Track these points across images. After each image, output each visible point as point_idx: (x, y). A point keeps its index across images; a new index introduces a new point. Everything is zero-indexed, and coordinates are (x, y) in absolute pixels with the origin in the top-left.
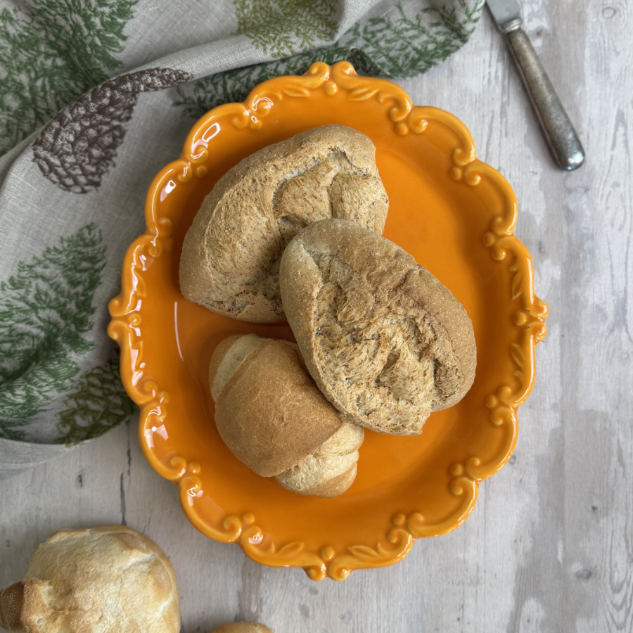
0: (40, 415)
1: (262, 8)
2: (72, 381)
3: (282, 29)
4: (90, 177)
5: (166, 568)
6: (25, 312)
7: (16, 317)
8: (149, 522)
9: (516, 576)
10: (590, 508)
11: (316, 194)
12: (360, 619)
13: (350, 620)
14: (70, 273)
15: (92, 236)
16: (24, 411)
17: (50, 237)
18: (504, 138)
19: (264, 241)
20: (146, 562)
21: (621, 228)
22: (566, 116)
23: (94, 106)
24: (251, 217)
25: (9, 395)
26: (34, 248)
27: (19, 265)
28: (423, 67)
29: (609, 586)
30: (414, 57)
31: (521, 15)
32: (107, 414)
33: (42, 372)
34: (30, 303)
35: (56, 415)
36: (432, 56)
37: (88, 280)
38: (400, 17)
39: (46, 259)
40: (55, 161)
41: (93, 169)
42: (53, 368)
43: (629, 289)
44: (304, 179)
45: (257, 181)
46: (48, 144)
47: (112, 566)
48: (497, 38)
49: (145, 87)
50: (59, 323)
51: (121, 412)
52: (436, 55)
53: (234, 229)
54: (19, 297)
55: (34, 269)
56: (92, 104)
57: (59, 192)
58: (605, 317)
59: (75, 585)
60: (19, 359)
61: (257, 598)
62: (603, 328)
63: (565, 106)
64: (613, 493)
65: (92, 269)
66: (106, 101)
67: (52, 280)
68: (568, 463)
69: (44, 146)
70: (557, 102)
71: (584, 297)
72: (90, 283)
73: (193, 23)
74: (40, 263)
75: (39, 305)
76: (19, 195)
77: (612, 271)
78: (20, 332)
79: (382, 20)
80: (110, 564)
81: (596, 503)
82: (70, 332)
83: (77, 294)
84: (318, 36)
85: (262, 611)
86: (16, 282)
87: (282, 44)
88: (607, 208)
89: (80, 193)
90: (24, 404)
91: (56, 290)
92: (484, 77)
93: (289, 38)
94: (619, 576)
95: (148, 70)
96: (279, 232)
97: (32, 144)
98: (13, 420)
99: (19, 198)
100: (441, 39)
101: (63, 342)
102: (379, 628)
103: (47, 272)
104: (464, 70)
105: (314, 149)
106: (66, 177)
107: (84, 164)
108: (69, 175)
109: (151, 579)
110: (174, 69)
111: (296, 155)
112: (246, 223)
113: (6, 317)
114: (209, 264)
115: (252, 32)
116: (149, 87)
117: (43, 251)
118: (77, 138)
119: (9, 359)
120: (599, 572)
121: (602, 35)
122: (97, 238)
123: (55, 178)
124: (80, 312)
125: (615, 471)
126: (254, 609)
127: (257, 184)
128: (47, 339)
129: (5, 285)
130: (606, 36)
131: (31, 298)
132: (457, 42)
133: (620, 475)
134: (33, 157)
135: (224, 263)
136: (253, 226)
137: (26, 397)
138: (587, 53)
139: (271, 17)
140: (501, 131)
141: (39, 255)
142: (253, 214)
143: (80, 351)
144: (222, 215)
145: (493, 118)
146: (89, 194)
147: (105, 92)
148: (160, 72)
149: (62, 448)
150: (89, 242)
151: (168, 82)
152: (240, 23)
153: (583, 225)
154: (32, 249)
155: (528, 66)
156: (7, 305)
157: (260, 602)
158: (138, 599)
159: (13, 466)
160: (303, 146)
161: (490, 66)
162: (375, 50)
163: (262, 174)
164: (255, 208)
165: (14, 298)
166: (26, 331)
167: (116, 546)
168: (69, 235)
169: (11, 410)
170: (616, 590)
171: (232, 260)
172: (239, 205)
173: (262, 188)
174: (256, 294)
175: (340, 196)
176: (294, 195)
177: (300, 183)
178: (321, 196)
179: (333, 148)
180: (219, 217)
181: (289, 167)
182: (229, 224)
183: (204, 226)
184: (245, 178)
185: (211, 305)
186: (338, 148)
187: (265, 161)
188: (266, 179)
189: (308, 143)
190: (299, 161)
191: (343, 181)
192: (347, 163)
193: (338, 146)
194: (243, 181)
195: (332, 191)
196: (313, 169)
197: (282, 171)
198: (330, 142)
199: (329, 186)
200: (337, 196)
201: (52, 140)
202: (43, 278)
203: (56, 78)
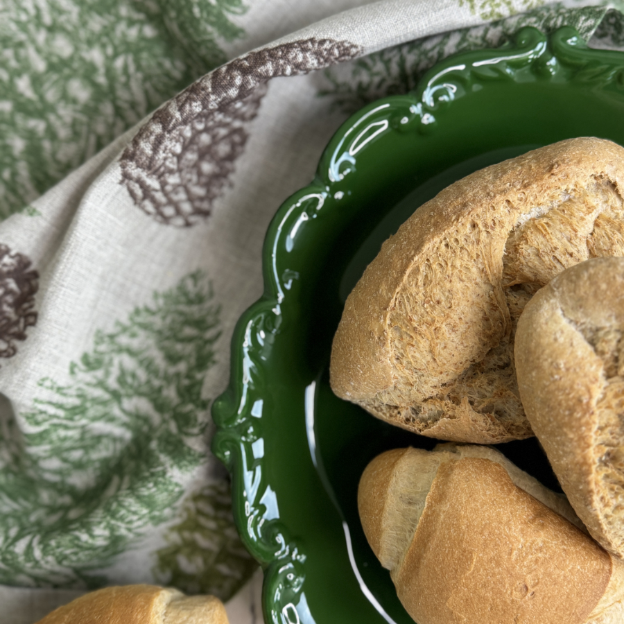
0: (128, 553)
2: (174, 508)
4: (198, 204)
6: (104, 403)
11: (571, 249)
14: (167, 343)
15: (198, 288)
17: (139, 292)
19: (485, 323)
23: (215, 100)
26: (117, 309)
27: (96, 335)
32: (224, 555)
33: (131, 500)
34: (111, 389)
35: (150, 554)
37: (194, 355)
39: (135, 324)
40: (153, 183)
41: (202, 192)
42: (146, 493)
44: (550, 223)
45: (481, 226)
46: (144, 158)
49: (292, 69)
50: (152, 418)
53: (438, 302)
54: (95, 381)
55: (117, 339)
56: (212, 97)
57: (155, 226)
60: (94, 472)
65: (200, 338)
66: (233, 92)
67: (142, 354)
69: (137, 162)
72: (197, 360)
74: (125, 330)
75: (123, 392)
76: (98, 233)
78: (97, 434)
82: (170, 434)
83: (178, 375)
89: (183, 227)
90: (107, 546)
95: (298, 42)
97: (119, 157)
99: (98, 238)
101: (161, 451)
103: (135, 343)
105: (571, 176)
106: (165, 205)
107: (190, 185)
108: (170, 202)
110: (337, 39)
111: (541, 186)
112: (459, 295)
114: (391, 354)
116: (299, 68)
117: (130, 313)
118: (185, 149)
119: (79, 473)
122: (205, 291)
123: (150, 207)
124: (183, 403)
127: (479, 232)
128: (136, 442)
129: (76, 365)
131: (112, 382)
134: (121, 177)
135: (417, 355)
141: (125, 319)
142: (470, 280)
143: (186, 466)
144: (421, 278)
146: (195, 227)
147: (232, 78)
148: (316, 45)
150: (195, 297)
151: (326, 61)
154: (114, 311)
156: (79, 396)
160: (555, 171)
163: (488, 215)
164: (475, 270)
165: (88, 384)
166: (105, 433)
168: (166, 287)
172: (449, 264)
173: (488, 237)
174: (456, 401)
175: (609, 253)
176: (538, 250)
177: (545, 230)
178: (578, 252)
179: (599, 174)
180: (414, 282)
181: (529, 204)
182: (432, 294)
183: (387, 295)
184: (460, 220)
185: (375, 408)
186: (607, 175)
187: (492, 194)
188: (494, 224)
189: (563, 167)
190: (545, 194)
191: (611, 227)
192: (617, 199)
193: (606, 172)
194: (456, 226)
195: (594, 244)
196: (563, 208)
197: (519, 211)
198: (596, 166)
199: (589, 235)
200: (604, 253)
201: (150, 152)
202: (129, 352)
203: (145, 56)
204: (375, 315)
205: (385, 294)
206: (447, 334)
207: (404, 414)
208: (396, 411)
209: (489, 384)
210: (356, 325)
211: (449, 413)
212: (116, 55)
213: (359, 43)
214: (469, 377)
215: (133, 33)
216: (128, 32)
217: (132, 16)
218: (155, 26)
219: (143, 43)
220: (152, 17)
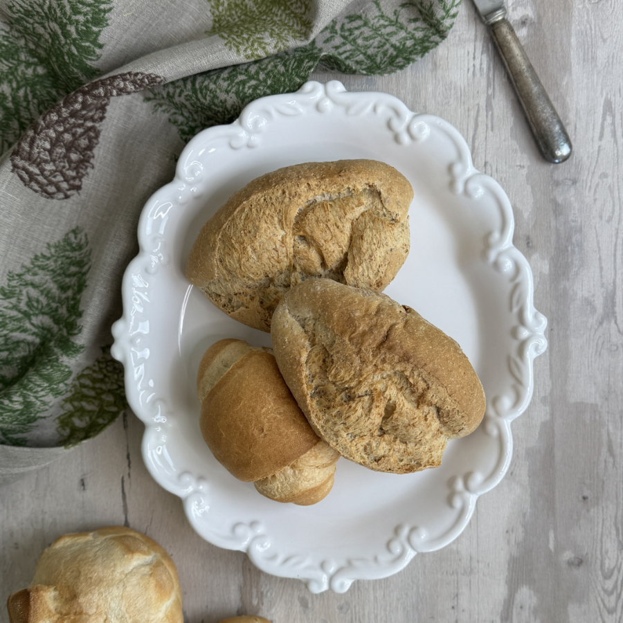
0: (39, 422)
1: (237, 5)
2: (66, 385)
3: (256, 29)
4: (72, 182)
5: (168, 568)
6: (19, 320)
7: (10, 326)
8: (151, 522)
9: (509, 565)
10: (581, 498)
12: (357, 609)
13: (348, 610)
14: (59, 278)
15: (78, 240)
16: (23, 417)
17: (37, 245)
18: (490, 131)
20: (148, 565)
21: (610, 220)
22: (552, 108)
23: (66, 111)
25: (6, 402)
26: (22, 257)
27: (8, 275)
28: (401, 64)
29: (600, 573)
30: (392, 54)
31: (505, 5)
32: (102, 412)
33: (36, 378)
34: (22, 310)
36: (411, 53)
37: (77, 284)
38: (378, 14)
39: (35, 266)
40: (34, 170)
41: (73, 174)
42: (46, 373)
43: (617, 281)
46: (25, 153)
47: (114, 571)
48: (481, 28)
49: (117, 92)
50: (52, 328)
51: (114, 409)
52: (415, 52)
54: (10, 306)
55: (23, 277)
56: (64, 110)
57: (43, 200)
58: (594, 310)
59: (79, 591)
60: (17, 366)
61: (257, 592)
62: (593, 320)
63: (551, 97)
64: (603, 482)
65: (80, 273)
66: (78, 106)
67: (42, 286)
68: (558, 454)
69: (21, 156)
70: (543, 93)
71: (573, 290)
72: (78, 287)
73: (167, 23)
74: (29, 270)
75: (31, 312)
77: (600, 263)
78: (16, 340)
79: (359, 17)
80: (112, 569)
81: (586, 493)
82: (62, 336)
83: (67, 298)
84: (293, 36)
85: (263, 604)
86: (7, 292)
87: (256, 45)
88: (595, 200)
89: (63, 199)
90: (22, 410)
91: (47, 296)
92: (468, 70)
93: (263, 38)
94: (609, 564)
98: (14, 427)
100: (419, 35)
101: (55, 347)
102: (376, 617)
103: (37, 279)
104: (448, 62)
106: (47, 185)
107: (64, 170)
108: (51, 183)
109: (152, 581)
110: (146, 73)
114: (217, 257)
115: (226, 33)
116: (121, 91)
117: (31, 259)
118: (53, 145)
119: (7, 367)
120: (590, 560)
121: (588, 21)
122: (83, 241)
123: (36, 187)
124: (71, 316)
125: (605, 461)
126: (255, 602)
128: (42, 344)
130: (593, 22)
131: (23, 306)
132: (436, 38)
133: (610, 465)
134: (11, 168)
137: (23, 403)
138: (573, 41)
139: (246, 15)
140: (487, 125)
141: (28, 263)
143: (72, 354)
145: (478, 111)
146: (71, 197)
147: (77, 98)
148: (132, 77)
149: (61, 450)
150: (76, 246)
152: (215, 21)
153: (571, 218)
154: (20, 258)
155: (513, 57)
157: (261, 596)
158: (141, 601)
159: (16, 471)
161: (474, 58)
162: (353, 48)
165: (6, 308)
166: (21, 339)
167: (118, 551)
168: (56, 240)
169: (10, 416)
170: (607, 576)
201: (28, 149)
202: (33, 285)
203: (38, 87)
212: (19, 88)
215: (30, 72)
216: (26, 72)
217: (29, 60)
218: (45, 67)
219: (36, 79)
220: (42, 61)
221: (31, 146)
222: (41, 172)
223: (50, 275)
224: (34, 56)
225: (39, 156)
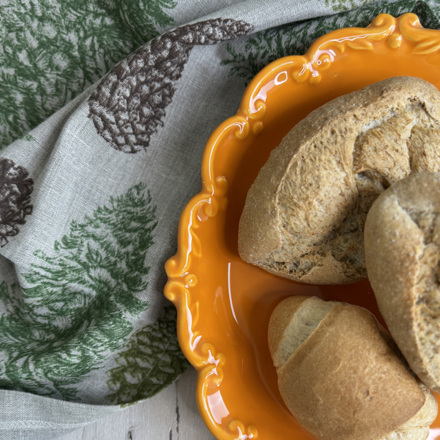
2: (125, 340)
4: (140, 137)
11: (397, 147)
14: (120, 233)
15: (141, 195)
16: (79, 371)
17: (101, 197)
19: (342, 198)
23: (153, 58)
24: (330, 172)
25: (64, 356)
26: (86, 207)
27: (71, 224)
32: (156, 372)
33: (98, 332)
34: (82, 262)
35: (106, 372)
37: (138, 240)
39: (97, 218)
40: (111, 117)
41: (143, 128)
42: (108, 328)
44: (383, 131)
45: (337, 132)
46: (105, 99)
49: (206, 39)
50: (110, 282)
51: (171, 371)
53: (311, 185)
54: (71, 256)
55: (86, 228)
56: (151, 56)
57: (112, 150)
60: (71, 317)
65: (142, 228)
66: (165, 53)
67: (103, 239)
69: (100, 101)
72: (140, 243)
74: (91, 222)
75: (90, 264)
76: (73, 152)
78: (73, 291)
82: (123, 291)
83: (127, 253)
86: (69, 241)
89: (130, 152)
90: (79, 364)
91: (106, 249)
95: (209, 21)
96: (356, 189)
97: (88, 99)
98: (67, 379)
99: (73, 155)
101: (117, 302)
103: (98, 232)
105: (395, 98)
106: (118, 136)
107: (135, 122)
108: (122, 133)
110: (236, 19)
111: (376, 105)
112: (325, 179)
113: (60, 277)
114: (280, 223)
116: (210, 38)
117: (95, 211)
118: (132, 94)
119: (61, 318)
122: (145, 198)
123: (108, 135)
124: (132, 271)
127: (337, 136)
128: (99, 297)
129: (58, 244)
131: (83, 258)
134: (89, 112)
135: (297, 222)
136: (332, 182)
137: (81, 358)
141: (91, 215)
142: (331, 169)
143: (135, 310)
144: (298, 169)
146: (138, 153)
147: (165, 43)
148: (222, 23)
149: (117, 409)
150: (138, 202)
151: (228, 34)
154: (84, 209)
160: (385, 95)
163: (342, 124)
164: (334, 162)
165: (67, 257)
166: (79, 291)
168: (119, 195)
169: (66, 370)
171: (306, 219)
172: (317, 159)
173: (342, 139)
174: (323, 255)
175: (421, 149)
176: (375, 148)
177: (380, 135)
178: (402, 149)
179: (413, 98)
180: (294, 172)
181: (368, 117)
182: (306, 180)
183: (276, 183)
184: (323, 129)
185: (269, 266)
186: (418, 98)
187: (344, 111)
188: (346, 130)
189: (389, 92)
190: (379, 111)
191: (422, 133)
192: (426, 115)
193: (418, 96)
194: (321, 133)
195: (412, 144)
196: (390, 121)
197: (362, 122)
198: (411, 92)
199: (408, 139)
200: (419, 149)
201: (109, 95)
202: (94, 237)
203: (105, 37)
204: (268, 197)
205: (274, 182)
206: (317, 207)
207: (288, 267)
208: (283, 266)
209: (345, 243)
210: (255, 206)
211: (319, 263)
212: (86, 37)
213: (251, 22)
214: (331, 239)
215: (98, 22)
216: (94, 22)
217: (97, 11)
218: (112, 19)
219: (104, 29)
220: (110, 12)
221: (112, 93)
222: (116, 120)
223: (111, 229)
224: (102, 7)
225: (118, 103)
